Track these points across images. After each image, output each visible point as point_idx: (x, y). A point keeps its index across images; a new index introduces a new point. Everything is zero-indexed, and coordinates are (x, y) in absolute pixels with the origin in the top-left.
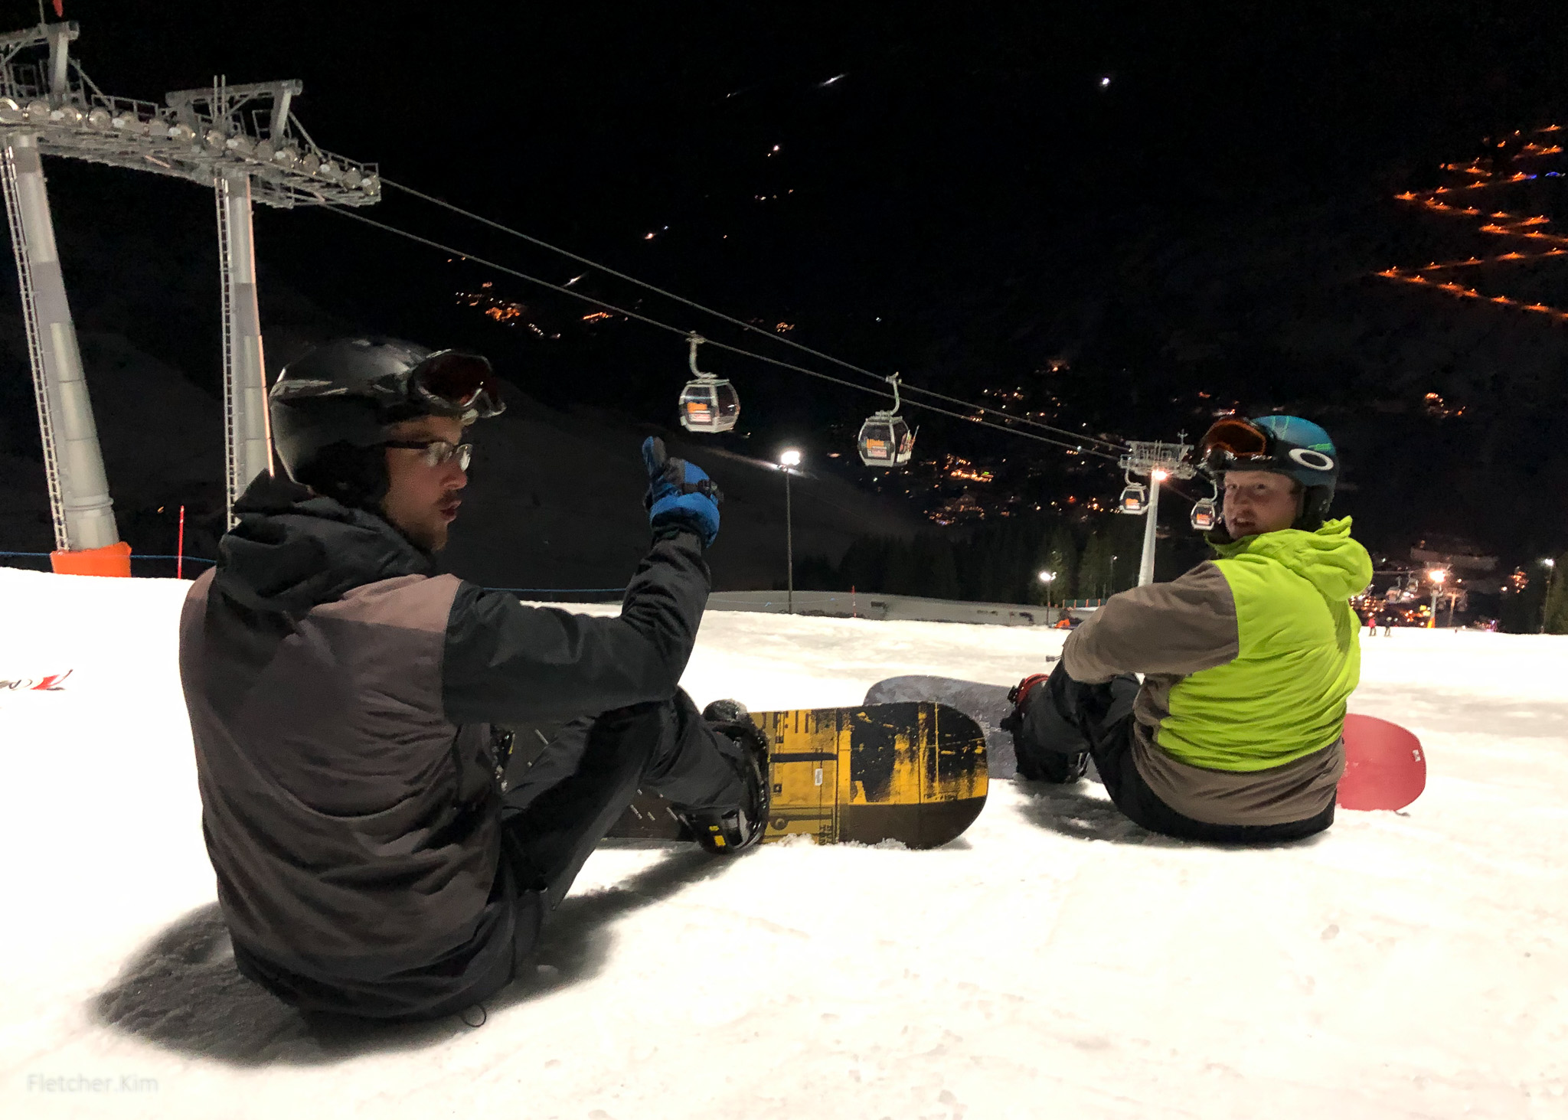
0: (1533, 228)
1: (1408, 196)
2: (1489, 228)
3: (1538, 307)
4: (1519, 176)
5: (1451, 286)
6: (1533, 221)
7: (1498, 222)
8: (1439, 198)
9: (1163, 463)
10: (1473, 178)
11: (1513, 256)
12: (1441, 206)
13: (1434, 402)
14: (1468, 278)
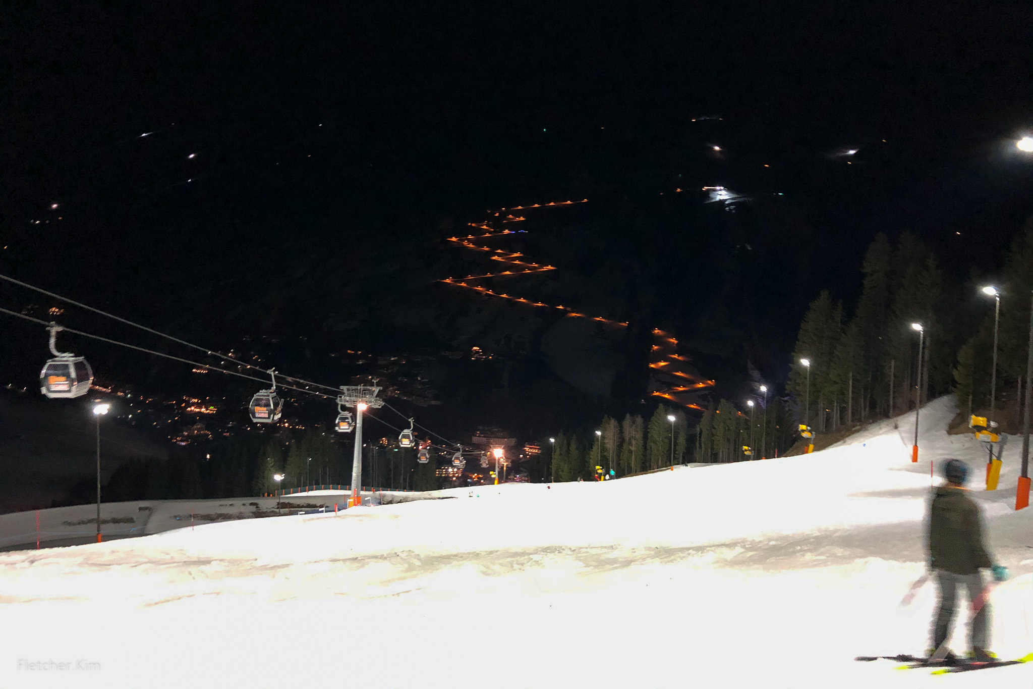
0: (516, 259)
1: (454, 239)
2: (495, 258)
3: (522, 300)
4: (506, 232)
5: (479, 288)
6: (515, 255)
7: (499, 255)
8: (469, 241)
9: (364, 399)
10: (486, 231)
11: (508, 273)
12: (471, 246)
13: (477, 352)
14: (487, 283)
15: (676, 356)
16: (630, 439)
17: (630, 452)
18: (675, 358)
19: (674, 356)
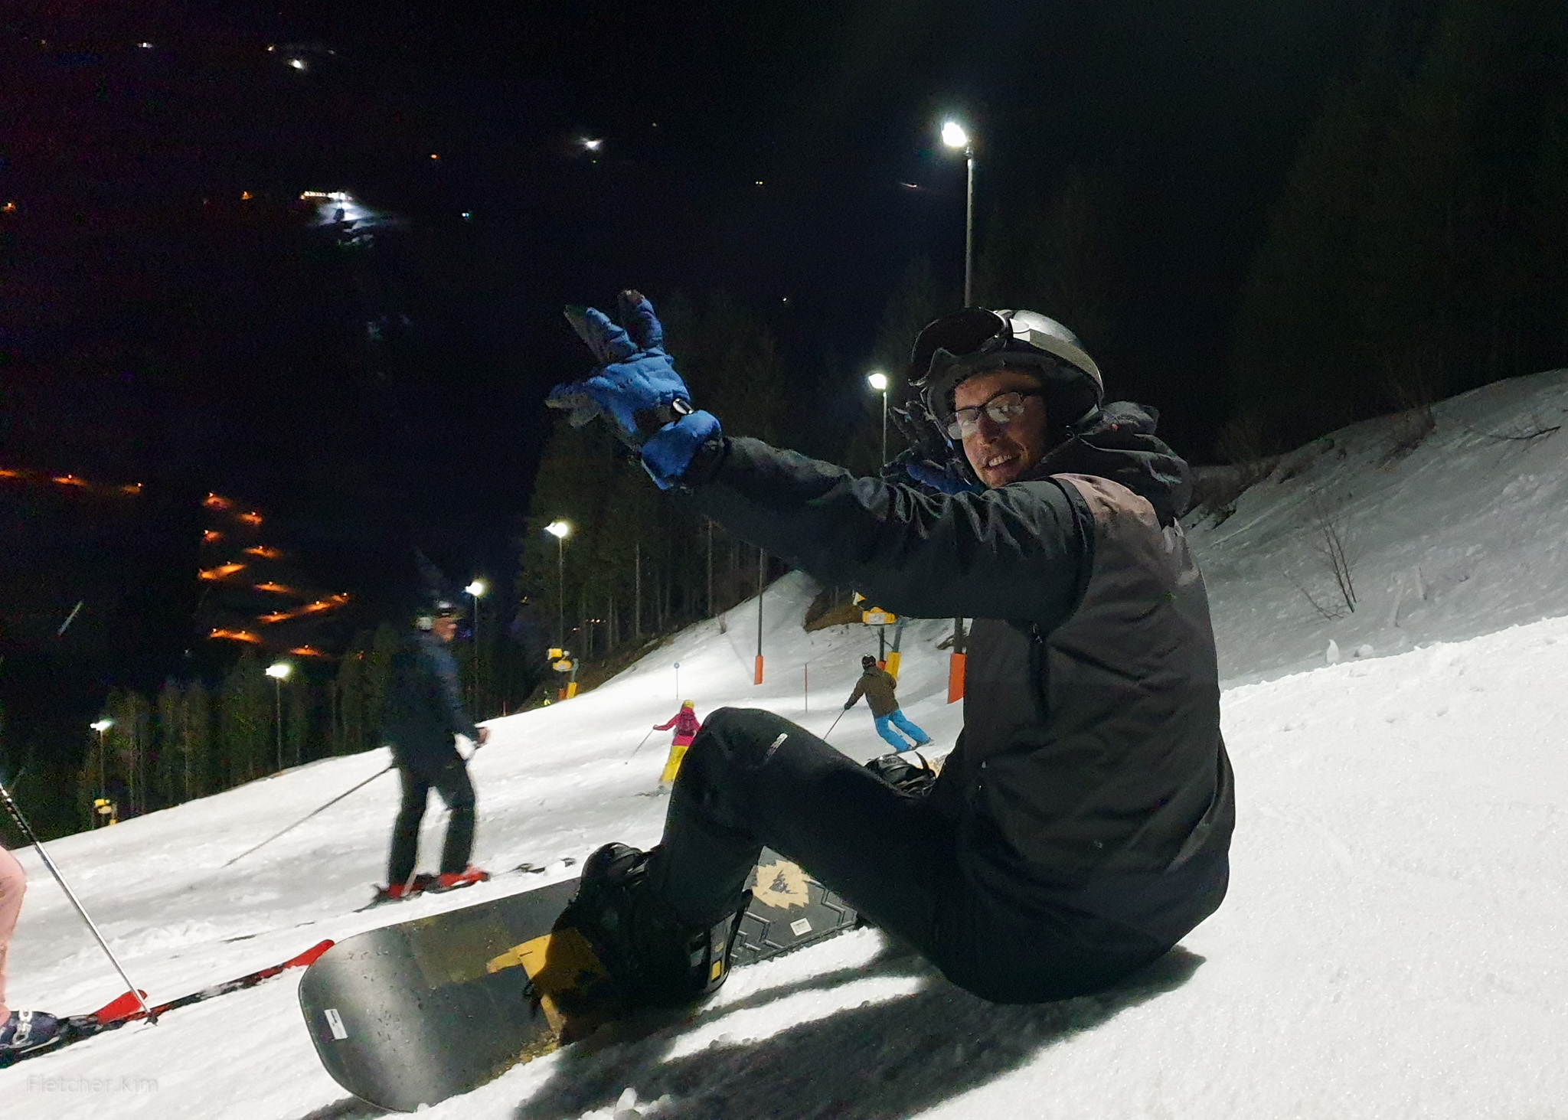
15: (259, 551)
16: (177, 732)
17: (180, 756)
18: (259, 555)
19: (255, 551)
